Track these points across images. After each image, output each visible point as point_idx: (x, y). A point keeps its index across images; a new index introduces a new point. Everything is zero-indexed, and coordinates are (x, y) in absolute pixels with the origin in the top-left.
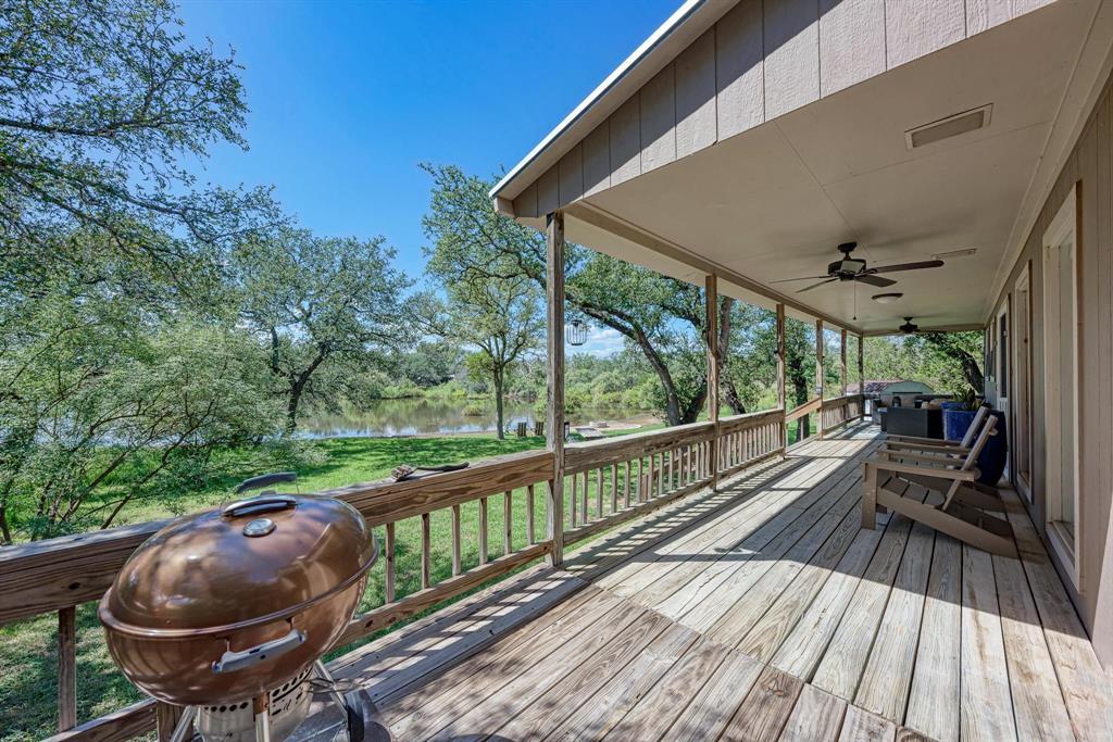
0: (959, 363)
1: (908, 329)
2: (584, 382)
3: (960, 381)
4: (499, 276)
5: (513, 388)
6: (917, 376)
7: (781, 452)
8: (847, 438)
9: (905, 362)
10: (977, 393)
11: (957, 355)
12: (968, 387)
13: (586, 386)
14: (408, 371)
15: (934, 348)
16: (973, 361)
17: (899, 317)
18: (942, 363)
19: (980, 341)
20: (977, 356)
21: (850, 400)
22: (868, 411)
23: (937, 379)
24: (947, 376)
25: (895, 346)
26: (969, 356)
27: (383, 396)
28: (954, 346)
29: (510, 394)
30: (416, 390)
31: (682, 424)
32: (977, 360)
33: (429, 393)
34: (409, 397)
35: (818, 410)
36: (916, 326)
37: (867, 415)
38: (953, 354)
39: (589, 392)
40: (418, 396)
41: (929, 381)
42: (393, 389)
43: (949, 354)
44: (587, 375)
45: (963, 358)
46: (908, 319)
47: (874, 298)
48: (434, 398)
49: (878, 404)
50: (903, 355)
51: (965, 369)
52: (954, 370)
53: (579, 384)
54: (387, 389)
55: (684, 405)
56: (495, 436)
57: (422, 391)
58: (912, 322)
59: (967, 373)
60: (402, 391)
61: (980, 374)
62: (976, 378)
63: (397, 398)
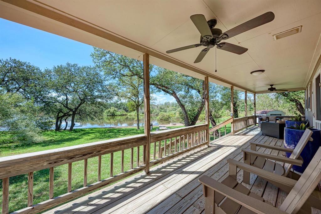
0: (294, 104)
1: (272, 89)
2: (174, 111)
3: (295, 110)
4: (128, 76)
5: (153, 112)
6: (280, 109)
7: (206, 143)
8: (245, 134)
9: (276, 104)
10: (302, 115)
11: (294, 101)
12: (298, 113)
13: (174, 112)
14: (124, 108)
15: (284, 98)
16: (300, 103)
17: (268, 85)
18: (288, 104)
19: (303, 95)
20: (302, 101)
21: (249, 118)
22: (257, 122)
23: (287, 110)
24: (290, 108)
25: (272, 98)
26: (298, 101)
27: (115, 115)
28: (292, 97)
29: (152, 114)
30: (125, 113)
31: (190, 126)
32: (302, 103)
33: (129, 114)
34: (123, 115)
35: (232, 123)
36: (275, 88)
37: (258, 123)
38: (292, 100)
39: (175, 114)
40: (126, 115)
41: (284, 111)
42: (118, 113)
43: (290, 100)
44: (175, 109)
45: (296, 102)
46: (272, 85)
47: (252, 73)
48: (130, 115)
49: (261, 119)
50: (275, 102)
51: (297, 106)
52: (293, 106)
53: (172, 111)
54: (117, 113)
55: (191, 119)
56: (137, 128)
57: (127, 113)
58: (273, 87)
59: (298, 107)
60: (121, 113)
61: (303, 108)
62: (301, 109)
63: (120, 115)
